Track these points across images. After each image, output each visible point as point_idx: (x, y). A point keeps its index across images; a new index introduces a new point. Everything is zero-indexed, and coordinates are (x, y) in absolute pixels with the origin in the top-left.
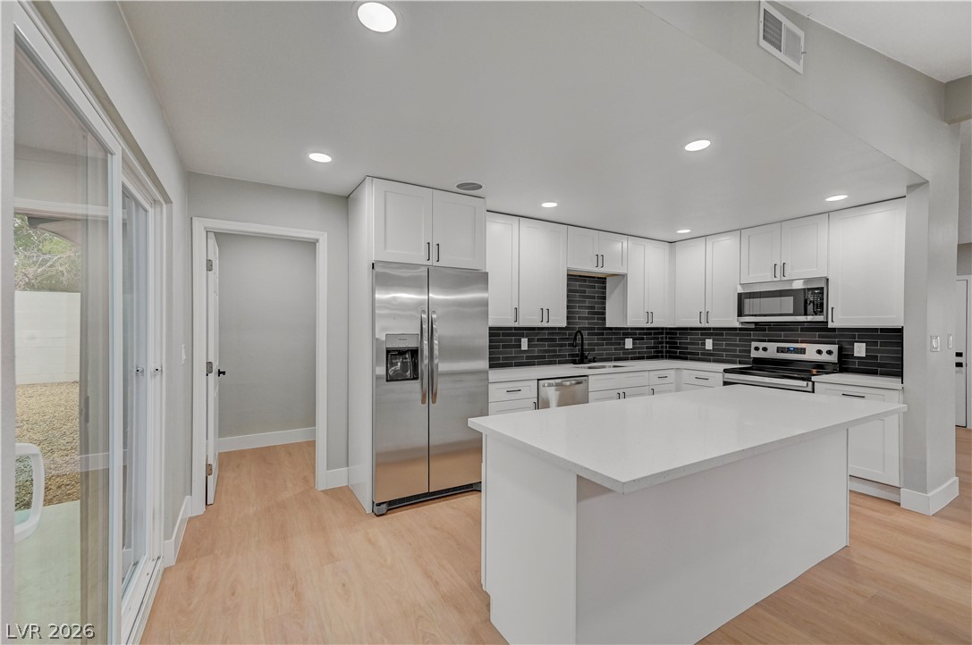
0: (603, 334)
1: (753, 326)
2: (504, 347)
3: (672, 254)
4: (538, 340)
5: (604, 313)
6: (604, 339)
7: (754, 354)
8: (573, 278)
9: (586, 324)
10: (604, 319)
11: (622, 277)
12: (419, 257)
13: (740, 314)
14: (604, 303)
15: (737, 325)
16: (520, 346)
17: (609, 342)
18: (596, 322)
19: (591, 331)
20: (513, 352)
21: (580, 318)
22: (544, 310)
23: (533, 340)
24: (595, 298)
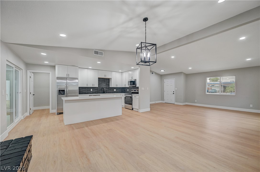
0: (109, 88)
1: (132, 87)
2: (87, 90)
3: (122, 74)
5: (109, 85)
7: (132, 92)
8: (99, 79)
9: (105, 87)
11: (111, 78)
12: (65, 76)
13: (128, 85)
14: (109, 83)
15: (128, 87)
16: (91, 90)
17: (110, 90)
18: (107, 86)
19: (106, 88)
20: (89, 91)
21: (104, 85)
22: (93, 84)
23: (93, 89)
24: (107, 82)
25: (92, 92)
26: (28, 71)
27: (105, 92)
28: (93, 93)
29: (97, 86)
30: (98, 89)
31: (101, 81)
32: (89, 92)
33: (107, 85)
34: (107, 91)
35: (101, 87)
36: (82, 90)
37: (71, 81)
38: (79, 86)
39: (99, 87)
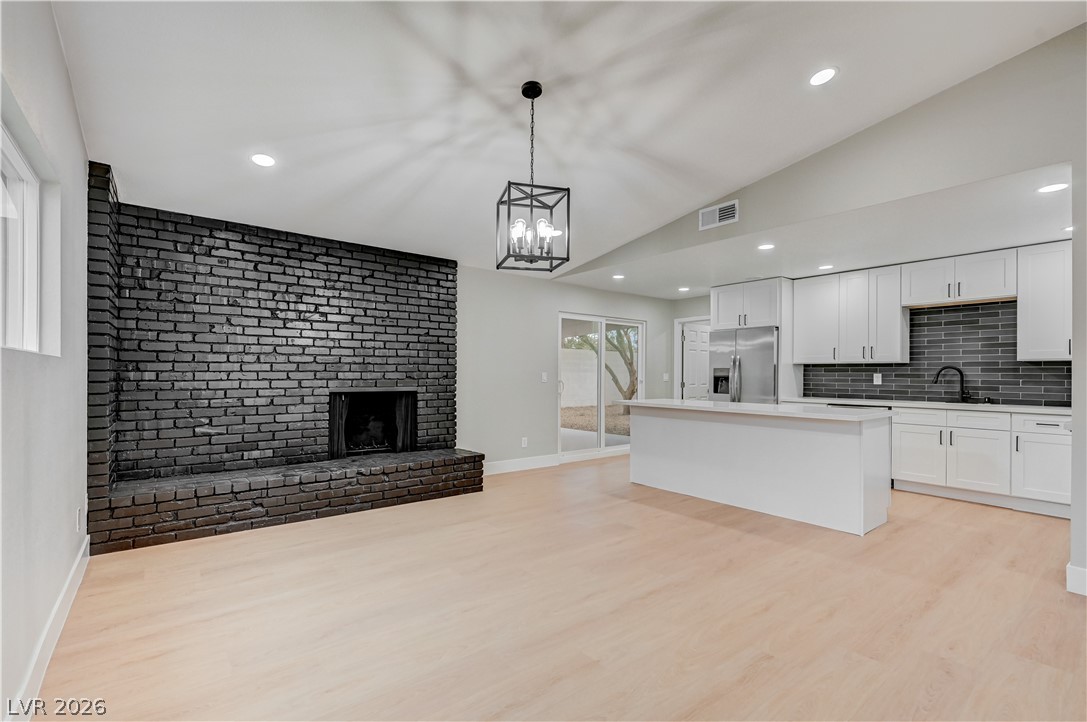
0: (1017, 370)
4: (896, 376)
6: (1016, 377)
9: (979, 358)
16: (872, 381)
17: (1029, 380)
18: (999, 355)
19: (989, 367)
20: (864, 386)
21: (965, 351)
22: (866, 348)
23: (891, 376)
24: (997, 327)
25: (882, 392)
26: (676, 321)
27: (981, 394)
28: (884, 394)
29: (898, 355)
30: (919, 376)
31: (946, 324)
32: (864, 391)
33: (992, 344)
34: (997, 389)
35: (939, 365)
36: (826, 380)
37: (749, 343)
38: (797, 361)
39: (928, 364)
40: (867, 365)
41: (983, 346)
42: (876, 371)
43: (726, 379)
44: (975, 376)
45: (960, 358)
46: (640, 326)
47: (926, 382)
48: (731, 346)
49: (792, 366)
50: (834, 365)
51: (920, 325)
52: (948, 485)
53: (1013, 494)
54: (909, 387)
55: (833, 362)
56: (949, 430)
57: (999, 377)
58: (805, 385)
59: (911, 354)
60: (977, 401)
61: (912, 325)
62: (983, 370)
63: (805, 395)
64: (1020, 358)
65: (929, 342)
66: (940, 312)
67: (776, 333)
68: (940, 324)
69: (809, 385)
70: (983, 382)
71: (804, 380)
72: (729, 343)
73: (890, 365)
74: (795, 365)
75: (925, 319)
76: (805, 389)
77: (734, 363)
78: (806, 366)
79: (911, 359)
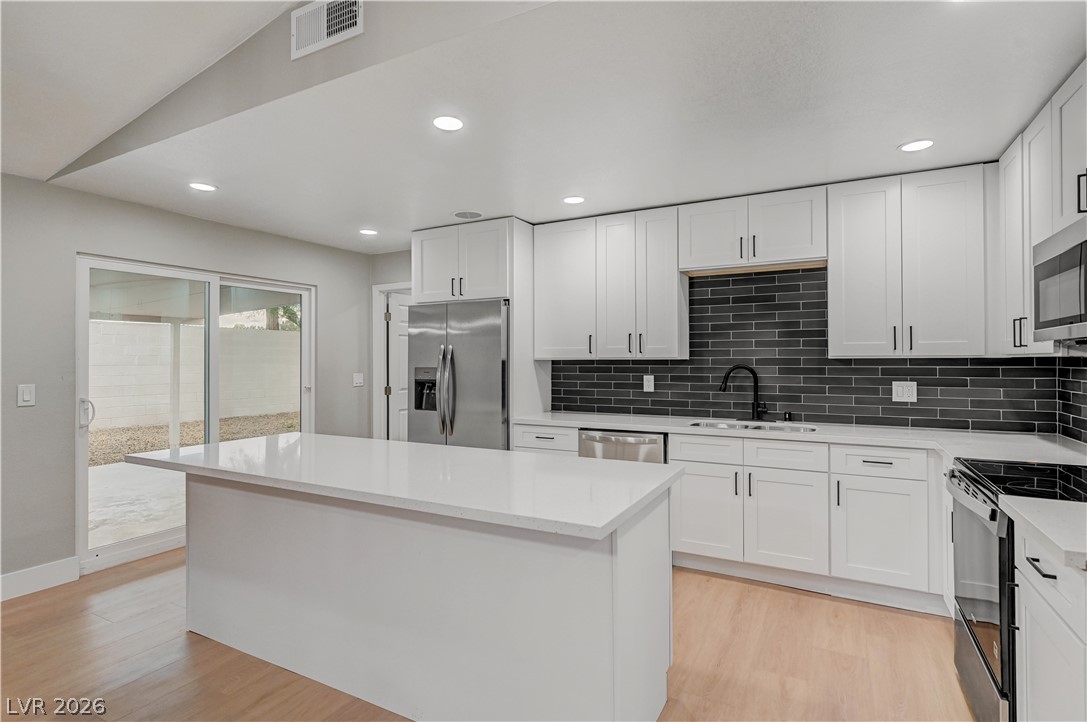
0: (822, 371)
2: (617, 386)
3: (989, 188)
4: (673, 379)
5: (824, 333)
6: (822, 381)
9: (775, 353)
10: (825, 344)
16: (641, 386)
17: (840, 386)
18: (801, 350)
19: (789, 367)
20: (631, 394)
21: (759, 342)
22: (633, 336)
23: (664, 378)
24: (796, 306)
25: (654, 403)
26: (376, 289)
27: (779, 407)
28: (658, 407)
29: (675, 347)
30: (701, 379)
31: (735, 300)
32: (632, 403)
33: (791, 332)
34: (798, 399)
35: (729, 362)
36: (581, 385)
37: (466, 325)
38: (539, 356)
39: (714, 362)
40: (635, 362)
41: (781, 335)
42: (646, 372)
43: (433, 384)
44: (770, 377)
45: (753, 353)
46: (305, 295)
47: (711, 388)
48: (440, 329)
49: (532, 364)
50: (592, 362)
51: (703, 302)
52: (747, 560)
53: (834, 574)
54: (688, 395)
55: (587, 357)
56: (748, 470)
57: (800, 381)
58: (553, 392)
59: (692, 345)
60: (774, 418)
61: (691, 302)
62: (781, 371)
63: (555, 408)
64: (832, 354)
65: (714, 327)
66: (727, 283)
67: (504, 309)
68: (727, 301)
69: (559, 392)
70: (782, 389)
71: (553, 384)
72: (438, 325)
73: (665, 362)
74: (537, 362)
75: (708, 293)
76: (553, 399)
77: (444, 357)
78: (554, 362)
79: (692, 353)
